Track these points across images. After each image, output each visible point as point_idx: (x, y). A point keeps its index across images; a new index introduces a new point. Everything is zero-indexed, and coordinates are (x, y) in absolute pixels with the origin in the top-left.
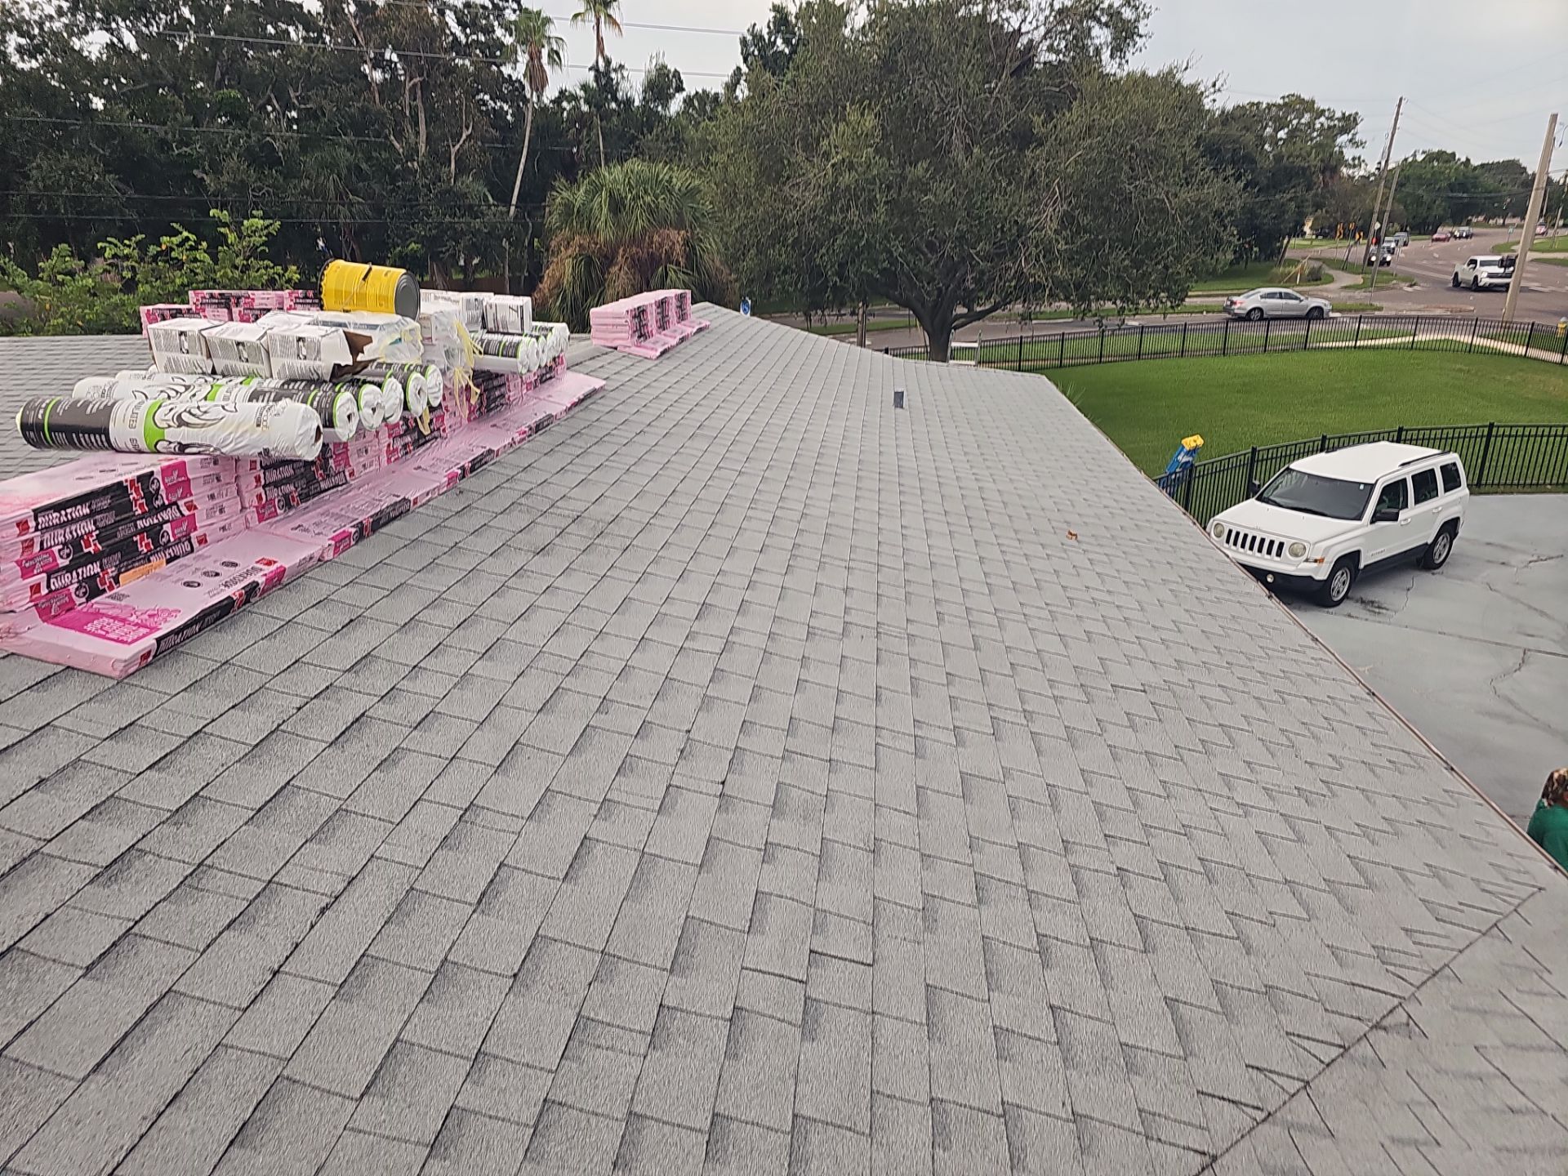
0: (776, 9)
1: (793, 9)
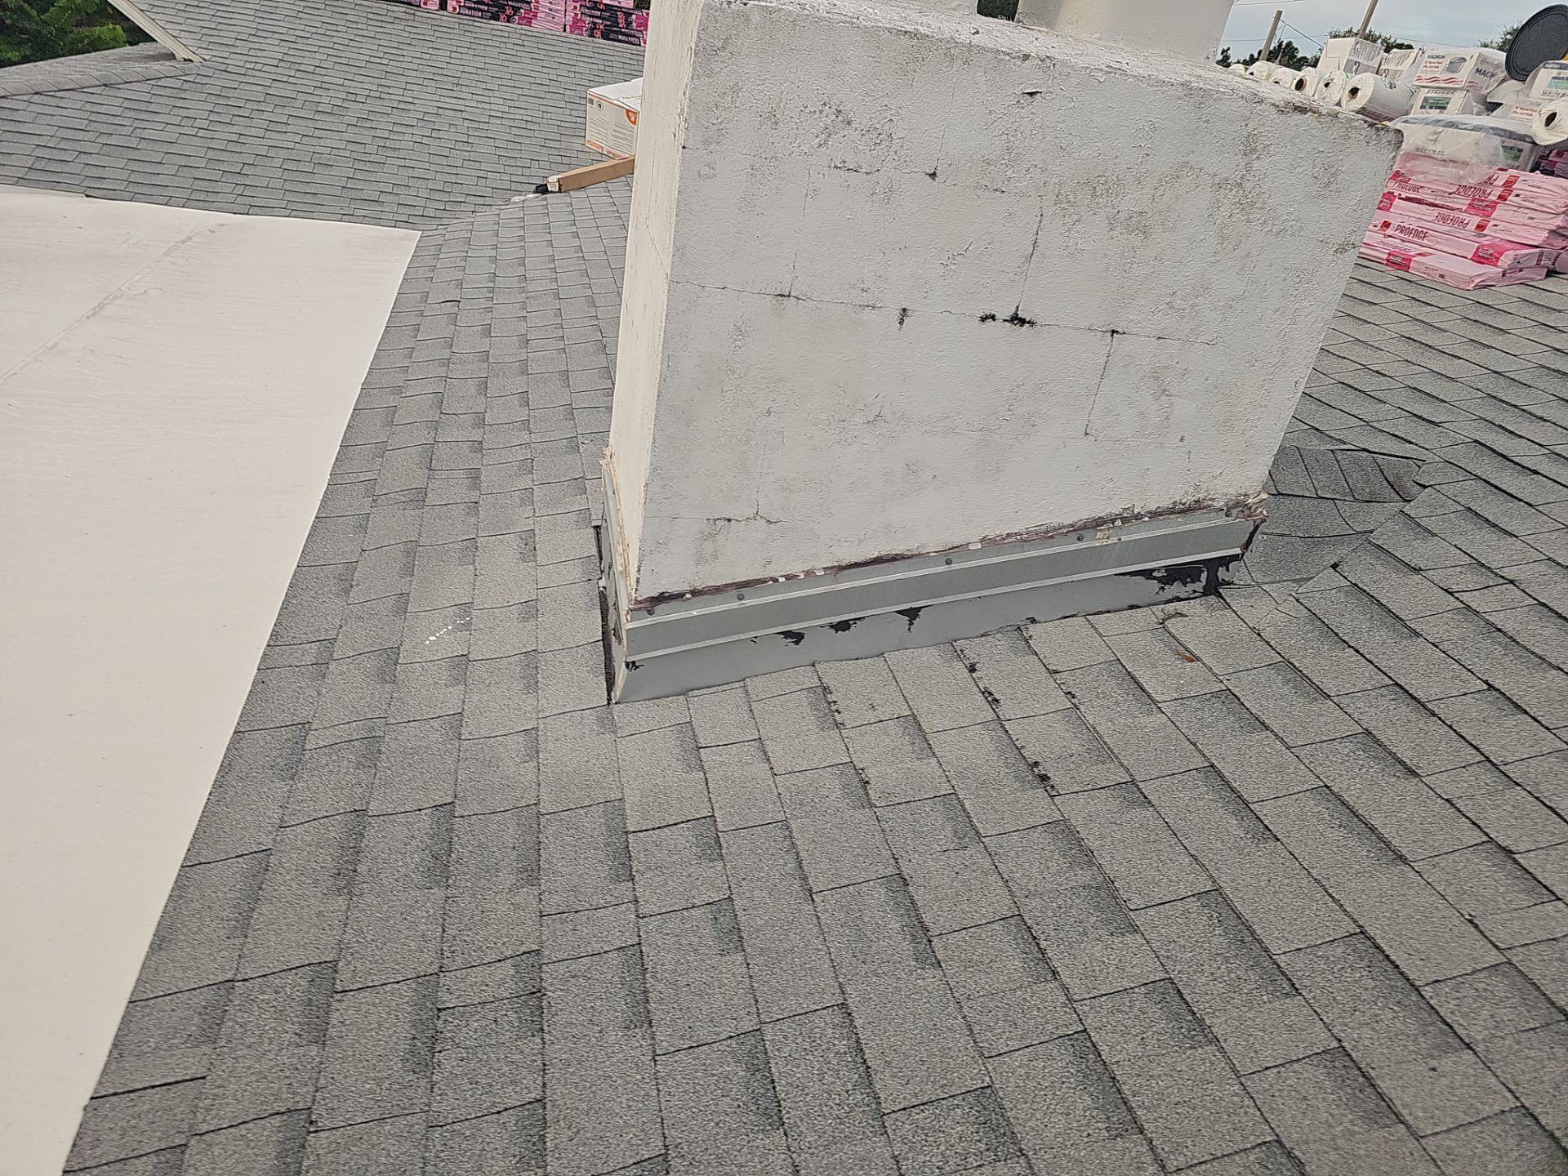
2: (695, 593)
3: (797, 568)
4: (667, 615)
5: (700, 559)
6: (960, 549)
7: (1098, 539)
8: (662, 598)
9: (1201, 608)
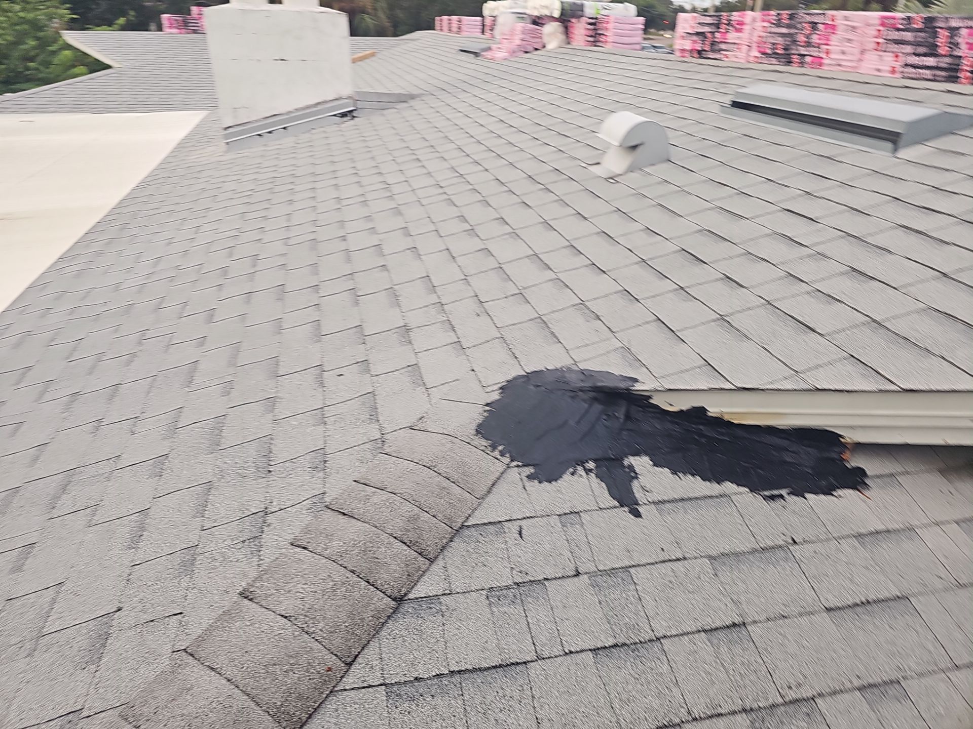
2: (235, 126)
3: (255, 119)
4: (231, 130)
5: (234, 119)
6: (290, 112)
7: (320, 107)
8: (229, 127)
9: (352, 122)
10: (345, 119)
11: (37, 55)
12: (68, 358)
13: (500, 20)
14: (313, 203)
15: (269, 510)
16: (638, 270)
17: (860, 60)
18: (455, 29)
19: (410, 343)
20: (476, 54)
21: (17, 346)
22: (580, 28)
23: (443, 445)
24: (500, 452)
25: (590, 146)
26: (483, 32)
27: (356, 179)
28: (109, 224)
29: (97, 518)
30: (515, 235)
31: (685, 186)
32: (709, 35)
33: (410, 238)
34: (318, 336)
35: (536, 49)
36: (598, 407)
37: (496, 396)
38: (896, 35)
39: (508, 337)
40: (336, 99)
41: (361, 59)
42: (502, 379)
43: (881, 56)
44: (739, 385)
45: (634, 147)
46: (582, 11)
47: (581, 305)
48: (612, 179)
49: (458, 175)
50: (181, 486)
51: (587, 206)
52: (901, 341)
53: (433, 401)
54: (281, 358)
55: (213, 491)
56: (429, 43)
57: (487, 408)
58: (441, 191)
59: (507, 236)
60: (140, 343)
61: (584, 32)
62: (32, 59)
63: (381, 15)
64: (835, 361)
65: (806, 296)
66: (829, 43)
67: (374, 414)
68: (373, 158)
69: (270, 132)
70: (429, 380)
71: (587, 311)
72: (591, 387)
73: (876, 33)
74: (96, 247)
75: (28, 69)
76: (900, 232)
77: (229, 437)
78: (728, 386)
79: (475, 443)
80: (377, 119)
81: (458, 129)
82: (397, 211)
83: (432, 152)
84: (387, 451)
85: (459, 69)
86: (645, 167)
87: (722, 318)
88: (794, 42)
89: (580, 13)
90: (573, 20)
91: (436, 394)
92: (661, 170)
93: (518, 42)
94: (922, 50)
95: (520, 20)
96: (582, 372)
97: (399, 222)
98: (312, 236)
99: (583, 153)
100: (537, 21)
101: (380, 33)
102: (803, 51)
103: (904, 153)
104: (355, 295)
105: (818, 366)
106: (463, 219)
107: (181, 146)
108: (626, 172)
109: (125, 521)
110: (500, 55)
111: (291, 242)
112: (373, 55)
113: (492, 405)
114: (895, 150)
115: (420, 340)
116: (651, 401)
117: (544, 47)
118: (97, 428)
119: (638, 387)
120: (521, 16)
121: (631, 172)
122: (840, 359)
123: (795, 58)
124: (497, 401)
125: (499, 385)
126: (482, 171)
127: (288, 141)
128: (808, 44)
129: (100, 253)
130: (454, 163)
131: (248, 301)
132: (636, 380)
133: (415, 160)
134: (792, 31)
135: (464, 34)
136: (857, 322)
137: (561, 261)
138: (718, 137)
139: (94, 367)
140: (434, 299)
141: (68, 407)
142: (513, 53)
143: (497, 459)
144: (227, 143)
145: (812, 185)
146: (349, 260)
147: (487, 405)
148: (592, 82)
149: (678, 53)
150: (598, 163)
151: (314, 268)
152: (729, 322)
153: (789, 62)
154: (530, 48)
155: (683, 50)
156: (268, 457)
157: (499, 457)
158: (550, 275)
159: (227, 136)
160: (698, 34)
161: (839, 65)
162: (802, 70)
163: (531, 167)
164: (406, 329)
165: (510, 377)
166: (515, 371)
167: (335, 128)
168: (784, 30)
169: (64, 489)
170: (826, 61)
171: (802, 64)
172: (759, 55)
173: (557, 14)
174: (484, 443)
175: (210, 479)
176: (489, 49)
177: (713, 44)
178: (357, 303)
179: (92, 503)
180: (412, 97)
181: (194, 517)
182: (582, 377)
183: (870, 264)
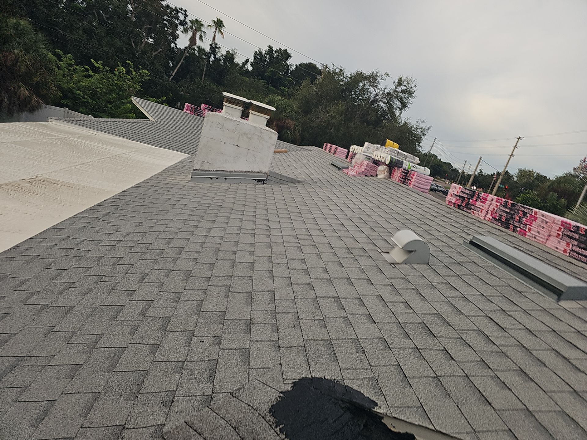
0: (270, 47)
1: (274, 49)
2: (200, 170)
3: (212, 170)
4: (196, 171)
5: (201, 166)
6: (232, 171)
7: (248, 174)
8: (196, 170)
9: (262, 186)
10: (259, 183)
11: (114, 102)
12: (52, 279)
13: (357, 156)
14: (225, 226)
15: (126, 426)
16: (394, 328)
17: (547, 239)
18: (332, 151)
19: (250, 332)
20: (339, 169)
21: (28, 262)
22: (398, 173)
23: (247, 413)
24: (280, 429)
25: (387, 241)
26: (347, 158)
27: (254, 219)
28: (111, 203)
29: (23, 398)
30: (329, 281)
31: (433, 282)
32: (466, 199)
33: (271, 264)
34: (198, 311)
35: (371, 176)
36: (348, 415)
37: (288, 388)
38: (569, 233)
39: (308, 348)
40: (258, 172)
41: (279, 152)
42: (296, 376)
43: (559, 241)
44: (438, 428)
45: (410, 252)
46: (402, 165)
47: (356, 340)
48: (394, 264)
49: (309, 234)
50: (81, 390)
51: (376, 277)
52: (542, 429)
53: (250, 379)
54: (172, 319)
55: (98, 401)
56: (317, 155)
57: (281, 395)
58: (297, 241)
59: (325, 280)
60: (96, 283)
61: (399, 175)
62: (110, 103)
63: (297, 132)
64: (500, 430)
65: (490, 378)
66: (532, 225)
67: (212, 377)
68: (267, 210)
69: (217, 178)
70: (253, 363)
71: (358, 345)
72: (348, 400)
73: (558, 228)
74: (98, 215)
75: (107, 107)
76: (553, 354)
77: (123, 365)
78: (431, 427)
79: (268, 418)
80: (276, 188)
81: (317, 208)
82: (269, 246)
83: (299, 216)
84: (212, 406)
85: (328, 174)
86: (414, 263)
87: (437, 377)
88: (512, 218)
89: (400, 166)
90: (396, 168)
91: (254, 373)
92: (422, 268)
93: (363, 170)
94: (582, 246)
95: (367, 159)
96: (346, 387)
97: (268, 252)
98: (218, 246)
99: (380, 243)
100: (377, 163)
101: (293, 142)
102: (516, 224)
103: (563, 303)
104: (229, 290)
105: (488, 431)
106: (304, 261)
107: (167, 170)
108: (401, 263)
109: (38, 405)
110: (352, 173)
111: (205, 246)
112: (286, 152)
113: (285, 393)
114: (559, 300)
115: (256, 333)
116: (383, 421)
117: (377, 176)
118: (49, 332)
119: (376, 409)
120: (368, 158)
121: (406, 264)
122: (503, 431)
123: (511, 227)
124: (289, 391)
125: (293, 381)
126: (323, 236)
127: (225, 185)
128: (520, 222)
129: (98, 219)
130: (309, 226)
131: (167, 276)
132: (377, 405)
133: (288, 217)
134: (512, 212)
135: (336, 155)
136: (518, 408)
137: (352, 307)
138: (459, 258)
139: (64, 290)
140: (272, 307)
141: (38, 312)
142: (359, 174)
143: (277, 433)
144: (192, 177)
145: (507, 306)
146: (233, 267)
147: (282, 392)
148: (396, 203)
149: (447, 203)
150: (388, 253)
151: (212, 266)
152: (441, 382)
153: (508, 227)
154: (368, 174)
155: (450, 202)
156: (139, 386)
157: (279, 432)
158: (343, 314)
159: (193, 174)
160: (459, 196)
161: (535, 238)
162: (514, 234)
163: (350, 243)
164: (250, 323)
165: (301, 377)
166: (306, 374)
167: (252, 186)
168: (508, 211)
169: (11, 369)
170: (528, 234)
171: (514, 231)
172: (491, 218)
173: (387, 163)
174: (272, 419)
175: (100, 390)
176: (348, 168)
177: (467, 204)
178: (227, 296)
179: (24, 384)
180: (299, 182)
181: (80, 416)
182: (344, 391)
183: (533, 370)
